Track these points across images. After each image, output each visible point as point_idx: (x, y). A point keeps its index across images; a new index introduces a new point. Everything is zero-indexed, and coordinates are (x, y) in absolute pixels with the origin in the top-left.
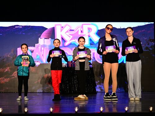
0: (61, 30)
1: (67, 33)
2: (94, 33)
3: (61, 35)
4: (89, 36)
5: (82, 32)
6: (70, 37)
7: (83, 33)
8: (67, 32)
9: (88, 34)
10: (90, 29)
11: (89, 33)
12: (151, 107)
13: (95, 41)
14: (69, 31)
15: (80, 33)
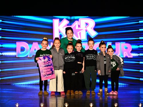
0: (59, 25)
2: (92, 28)
3: (59, 30)
4: (86, 31)
5: (79, 26)
7: (80, 27)
8: (64, 27)
9: (86, 29)
10: (87, 24)
11: (86, 27)
13: (92, 36)
14: (66, 26)
15: (77, 28)
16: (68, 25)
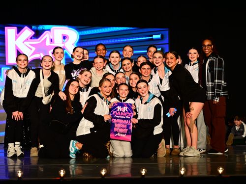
0: (16, 38)
1: (27, 43)
2: (73, 44)
3: (16, 46)
5: (51, 40)
6: (31, 49)
7: (54, 43)
8: (27, 40)
10: (64, 37)
11: (63, 43)
12: (144, 170)
14: (29, 40)
15: (48, 43)
16: (31, 38)
